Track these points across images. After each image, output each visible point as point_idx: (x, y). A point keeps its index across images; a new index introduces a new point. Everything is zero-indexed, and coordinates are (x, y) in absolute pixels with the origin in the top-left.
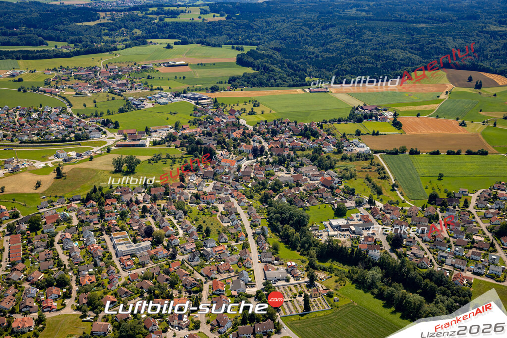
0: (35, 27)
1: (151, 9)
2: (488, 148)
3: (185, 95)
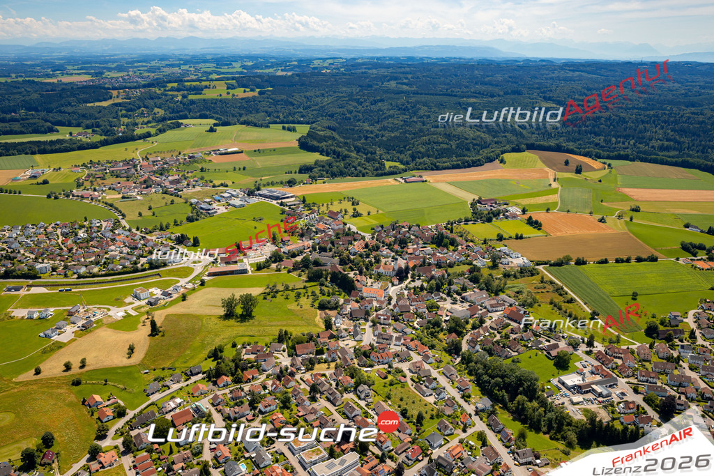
0: (37, 110)
3: (260, 192)
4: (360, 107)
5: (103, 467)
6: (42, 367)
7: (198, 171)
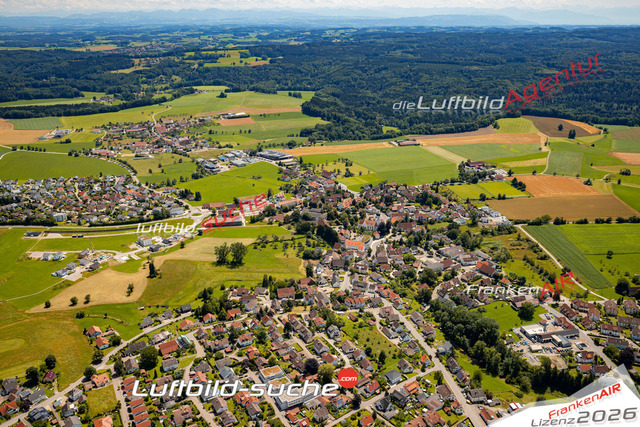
0: (65, 77)
5: (96, 387)
6: (52, 301)
7: (207, 133)
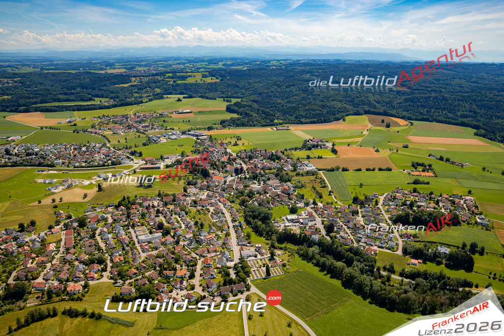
0: (86, 88)
1: (168, 75)
2: (392, 166)
3: (189, 133)
4: (279, 89)
5: (53, 233)
6: (42, 201)
7: (162, 122)
